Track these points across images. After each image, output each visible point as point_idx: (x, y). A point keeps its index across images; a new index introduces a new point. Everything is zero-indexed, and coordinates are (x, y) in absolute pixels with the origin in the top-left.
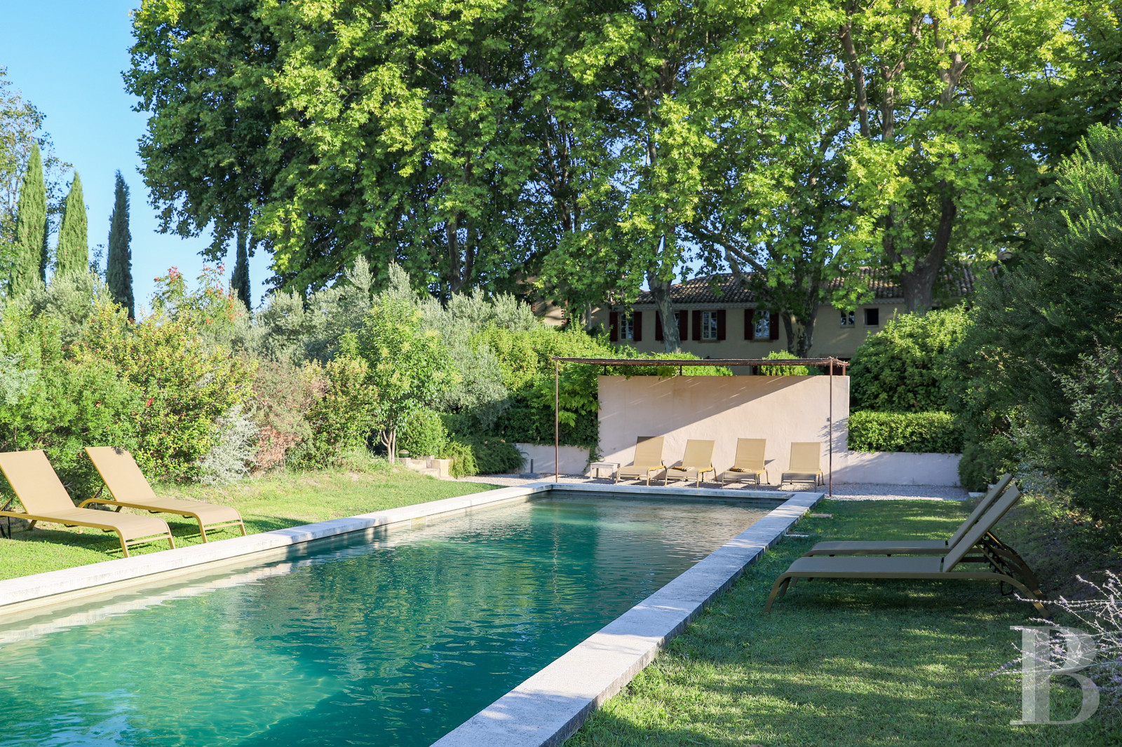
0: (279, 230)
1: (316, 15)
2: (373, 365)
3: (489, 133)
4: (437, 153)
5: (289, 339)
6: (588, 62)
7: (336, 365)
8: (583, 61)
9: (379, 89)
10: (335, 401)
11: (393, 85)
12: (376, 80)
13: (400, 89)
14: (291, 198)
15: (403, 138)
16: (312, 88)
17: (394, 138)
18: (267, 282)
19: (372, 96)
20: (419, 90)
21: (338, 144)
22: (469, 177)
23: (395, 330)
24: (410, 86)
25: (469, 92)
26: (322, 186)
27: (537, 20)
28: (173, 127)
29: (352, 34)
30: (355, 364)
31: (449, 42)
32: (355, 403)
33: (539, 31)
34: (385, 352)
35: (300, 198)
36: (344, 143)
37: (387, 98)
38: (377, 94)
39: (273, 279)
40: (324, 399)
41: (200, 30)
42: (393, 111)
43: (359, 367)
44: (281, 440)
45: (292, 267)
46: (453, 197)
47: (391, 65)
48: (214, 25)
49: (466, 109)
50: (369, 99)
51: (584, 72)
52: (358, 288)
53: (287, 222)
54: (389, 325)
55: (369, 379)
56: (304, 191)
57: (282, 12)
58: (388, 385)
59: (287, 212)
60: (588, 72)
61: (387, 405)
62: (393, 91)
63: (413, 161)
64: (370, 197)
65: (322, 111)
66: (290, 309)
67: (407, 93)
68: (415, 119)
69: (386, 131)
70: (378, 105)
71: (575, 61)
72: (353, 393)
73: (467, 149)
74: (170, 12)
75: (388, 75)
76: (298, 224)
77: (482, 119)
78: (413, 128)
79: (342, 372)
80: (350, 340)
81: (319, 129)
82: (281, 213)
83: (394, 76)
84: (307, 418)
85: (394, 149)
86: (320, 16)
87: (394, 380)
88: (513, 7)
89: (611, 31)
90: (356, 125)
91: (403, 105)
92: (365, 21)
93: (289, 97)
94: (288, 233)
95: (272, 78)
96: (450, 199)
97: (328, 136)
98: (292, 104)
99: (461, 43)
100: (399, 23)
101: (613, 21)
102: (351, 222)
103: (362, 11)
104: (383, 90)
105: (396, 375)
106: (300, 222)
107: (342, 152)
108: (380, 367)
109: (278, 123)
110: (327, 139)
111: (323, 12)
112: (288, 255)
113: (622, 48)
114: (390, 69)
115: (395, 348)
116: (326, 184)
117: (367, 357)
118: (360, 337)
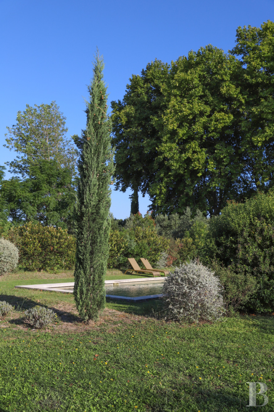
0: (158, 192)
1: (172, 128)
2: (194, 240)
3: (227, 162)
4: (210, 169)
5: (164, 229)
6: (259, 140)
7: (184, 239)
8: (258, 140)
9: (191, 149)
10: (185, 249)
11: (196, 148)
12: (190, 146)
13: (198, 149)
14: (162, 182)
15: (199, 165)
16: (171, 149)
17: (196, 165)
18: (149, 206)
19: (189, 151)
20: (204, 149)
21: (178, 166)
22: (220, 176)
23: (199, 230)
24: (201, 148)
25: (220, 149)
26: (172, 178)
27: (243, 126)
28: (122, 157)
29: (182, 132)
30: (189, 239)
31: (214, 133)
32: (190, 250)
33: (244, 129)
34: (197, 236)
35: (165, 182)
36: (179, 166)
37: (194, 152)
38: (191, 151)
39: (151, 205)
40: (182, 249)
41: (132, 126)
42: (196, 156)
43: (190, 240)
44: (172, 258)
45: (161, 204)
46: (215, 182)
47: (195, 141)
48: (136, 125)
49: (219, 154)
50: (188, 153)
51: (258, 143)
52: (187, 216)
53: (161, 190)
54: (198, 229)
55: (193, 244)
56: (166, 180)
57: (159, 122)
58: (198, 245)
59: (160, 186)
60: (259, 143)
61: (197, 250)
62: (196, 150)
63: (202, 171)
64: (188, 182)
65: (173, 156)
66: (164, 220)
67: (200, 150)
68: (203, 159)
69: (194, 163)
70: (191, 155)
71: (255, 139)
72: (189, 247)
73: (220, 167)
74: (123, 121)
75: (194, 145)
76: (164, 190)
77: (225, 157)
78: (202, 161)
79: (186, 241)
80: (188, 233)
81: (172, 162)
82: (159, 187)
83: (196, 145)
84: (178, 253)
85: (196, 169)
86: (173, 128)
87: (200, 244)
88: (235, 119)
89: (267, 129)
90: (184, 159)
91: (199, 154)
92: (187, 127)
93: (164, 153)
94: (161, 193)
95: (158, 148)
96: (214, 184)
97: (175, 164)
98: (164, 155)
99: (217, 133)
100: (198, 129)
101: (268, 126)
102: (181, 190)
103: (186, 124)
104: (193, 149)
105: (200, 243)
106: (165, 190)
107: (179, 169)
108: (196, 240)
109: (157, 157)
110: (175, 165)
111: (174, 127)
112: (161, 201)
113: (271, 135)
114: (195, 142)
115: (200, 235)
116: (173, 177)
117: (192, 237)
118: (190, 232)
